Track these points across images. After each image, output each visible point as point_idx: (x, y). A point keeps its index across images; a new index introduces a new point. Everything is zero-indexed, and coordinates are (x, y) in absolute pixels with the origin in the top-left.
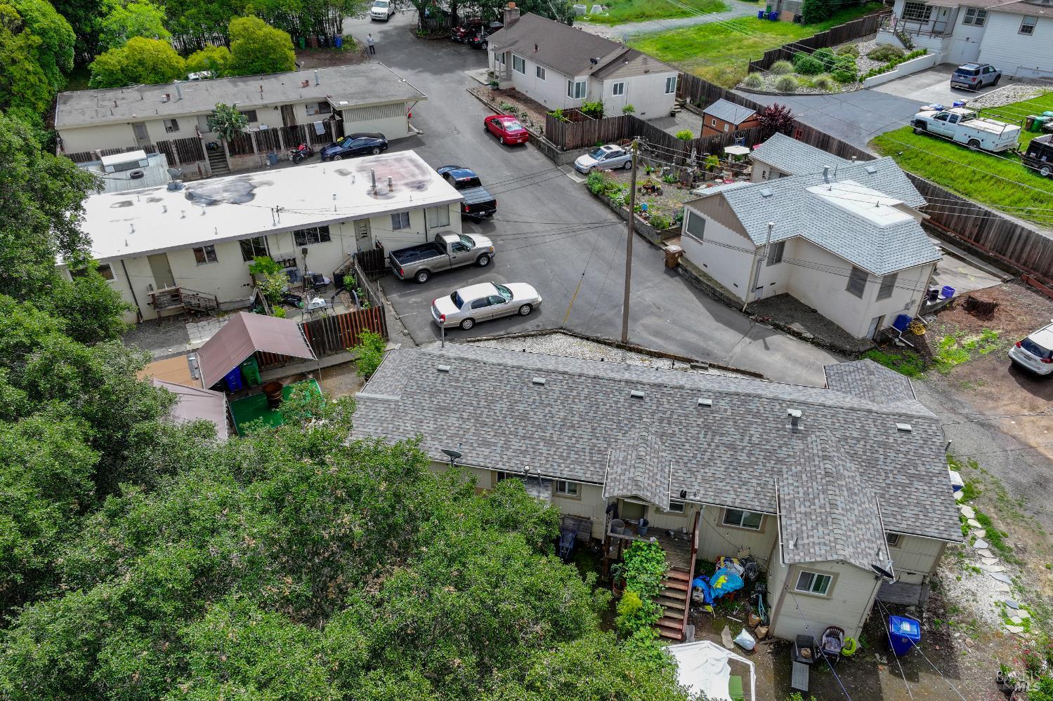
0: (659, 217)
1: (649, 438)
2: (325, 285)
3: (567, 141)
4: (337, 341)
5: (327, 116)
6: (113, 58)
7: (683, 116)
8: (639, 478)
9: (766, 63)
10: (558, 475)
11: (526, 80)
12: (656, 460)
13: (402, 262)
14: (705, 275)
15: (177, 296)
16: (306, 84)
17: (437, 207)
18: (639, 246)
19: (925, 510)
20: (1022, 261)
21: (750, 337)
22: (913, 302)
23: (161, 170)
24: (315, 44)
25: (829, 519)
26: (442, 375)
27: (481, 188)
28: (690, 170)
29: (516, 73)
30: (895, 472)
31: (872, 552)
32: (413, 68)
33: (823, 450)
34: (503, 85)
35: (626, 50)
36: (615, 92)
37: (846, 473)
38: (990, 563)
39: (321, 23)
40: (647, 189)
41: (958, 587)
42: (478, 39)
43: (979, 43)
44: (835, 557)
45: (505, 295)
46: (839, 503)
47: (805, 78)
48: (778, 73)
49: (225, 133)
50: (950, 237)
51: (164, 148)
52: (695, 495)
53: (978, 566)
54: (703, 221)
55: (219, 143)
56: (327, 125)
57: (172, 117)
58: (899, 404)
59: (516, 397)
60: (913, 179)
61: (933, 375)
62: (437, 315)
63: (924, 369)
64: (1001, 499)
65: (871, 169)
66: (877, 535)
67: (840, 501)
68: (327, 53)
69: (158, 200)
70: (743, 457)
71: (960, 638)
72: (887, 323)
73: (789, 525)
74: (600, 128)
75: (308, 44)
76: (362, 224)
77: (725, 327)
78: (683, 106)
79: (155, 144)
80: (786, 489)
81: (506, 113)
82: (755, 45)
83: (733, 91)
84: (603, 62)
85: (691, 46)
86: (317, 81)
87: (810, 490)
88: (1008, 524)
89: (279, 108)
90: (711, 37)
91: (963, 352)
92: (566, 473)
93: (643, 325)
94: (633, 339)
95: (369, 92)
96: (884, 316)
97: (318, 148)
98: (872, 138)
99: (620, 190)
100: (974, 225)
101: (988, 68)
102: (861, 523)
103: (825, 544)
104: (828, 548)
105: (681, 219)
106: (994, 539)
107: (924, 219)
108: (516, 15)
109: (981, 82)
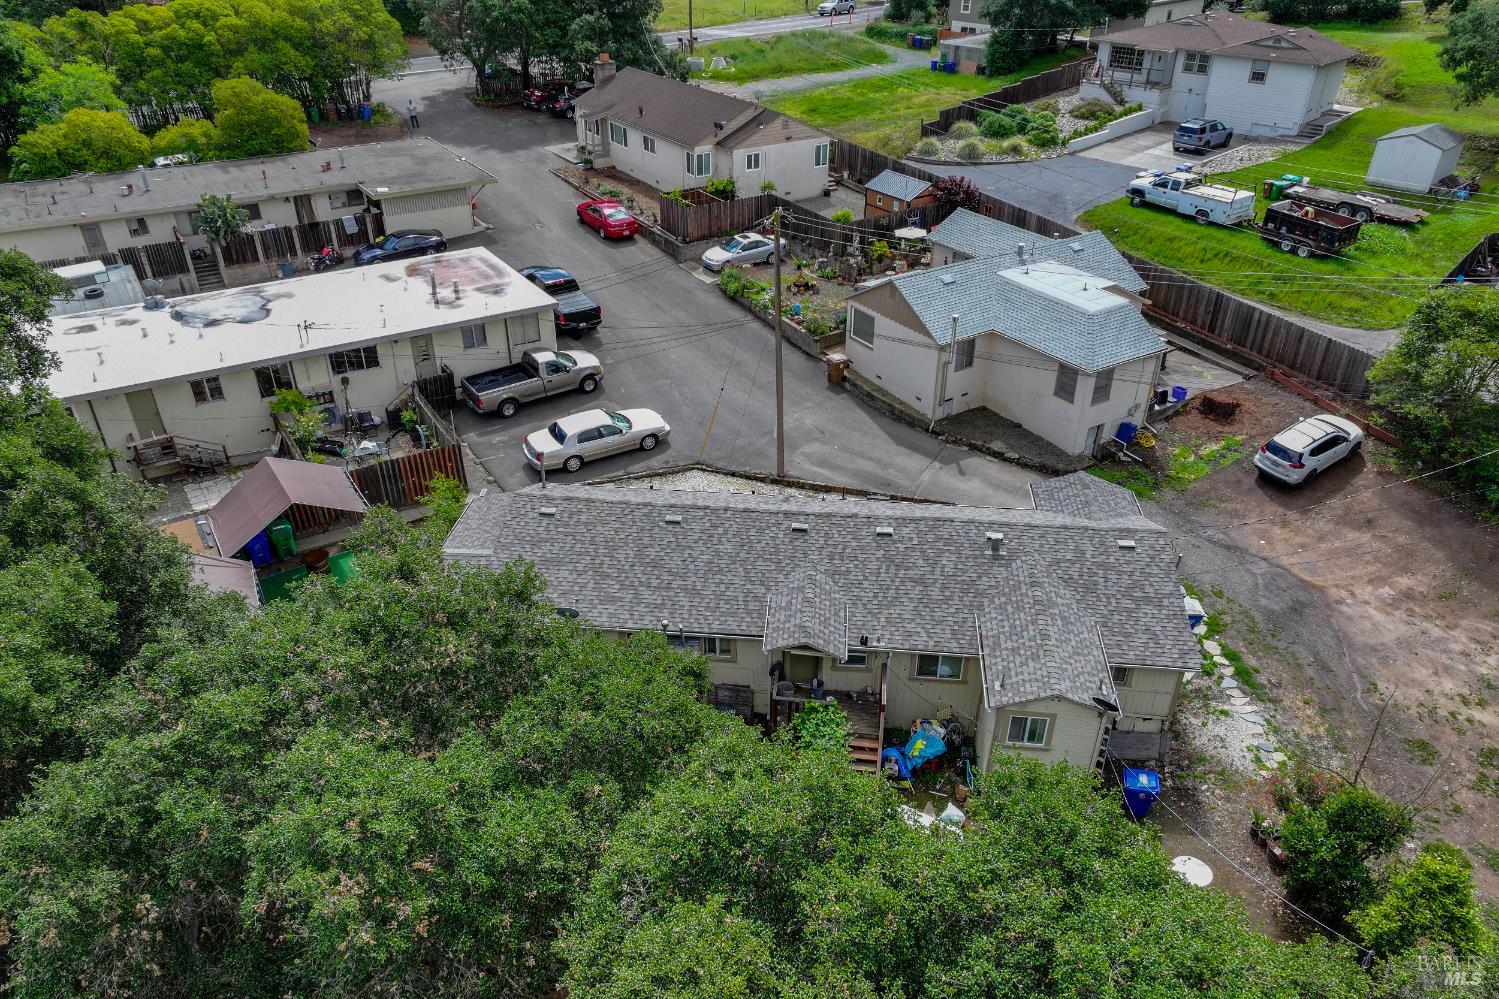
0: (815, 320)
1: (818, 578)
2: (375, 427)
3: (690, 229)
4: (398, 493)
5: (359, 209)
6: (44, 137)
7: (840, 194)
8: (808, 624)
9: (943, 125)
10: (706, 630)
11: (630, 154)
12: (827, 603)
13: (479, 391)
14: (879, 389)
15: (170, 447)
16: (327, 167)
17: (522, 317)
18: (791, 356)
19: (1154, 637)
20: (1265, 352)
21: (940, 461)
22: (1137, 407)
23: (129, 286)
24: (333, 116)
25: (1041, 652)
26: (546, 521)
27: (579, 292)
28: (852, 261)
29: (615, 146)
30: (1119, 596)
31: (1093, 686)
32: (472, 144)
33: (1031, 575)
34: (599, 163)
35: (759, 111)
36: (749, 167)
37: (1059, 600)
38: (1240, 704)
39: (340, 86)
40: (799, 286)
41: (1203, 733)
42: (561, 104)
43: (1205, 95)
44: (1049, 693)
45: (621, 425)
46: (1051, 633)
47: (994, 142)
48: (959, 137)
49: (217, 235)
50: (1181, 329)
51: (129, 257)
52: (878, 641)
53: (1226, 708)
54: (872, 320)
55: (208, 251)
56: (360, 221)
57: (139, 216)
58: (1120, 520)
59: (646, 541)
60: (1130, 259)
61: (1168, 494)
62: (531, 453)
63: (1156, 486)
64: (1252, 630)
65: (1076, 246)
66: (1099, 667)
67: (1052, 631)
68: (352, 128)
69: (133, 322)
70: (935, 594)
71: (1209, 792)
72: (1108, 434)
73: (993, 666)
74: (732, 214)
75: (323, 116)
76: (422, 341)
77: (909, 451)
78: (839, 182)
79: (116, 252)
80: (988, 624)
81: (606, 198)
82: (927, 104)
83: (903, 161)
84: (731, 126)
85: (845, 106)
86: (342, 163)
87: (1018, 622)
88: (1259, 658)
89: (292, 200)
90: (871, 95)
91: (1201, 465)
92: (716, 626)
93: (805, 454)
94: (791, 471)
95: (416, 175)
96: (1102, 425)
97: (349, 252)
98: (1081, 212)
99: (763, 290)
100: (1207, 312)
101: (1215, 125)
102: (1079, 654)
103: (1037, 680)
104: (1040, 684)
105: (844, 321)
106: (1244, 676)
107: (1144, 305)
108: (611, 70)
109: (1208, 142)
